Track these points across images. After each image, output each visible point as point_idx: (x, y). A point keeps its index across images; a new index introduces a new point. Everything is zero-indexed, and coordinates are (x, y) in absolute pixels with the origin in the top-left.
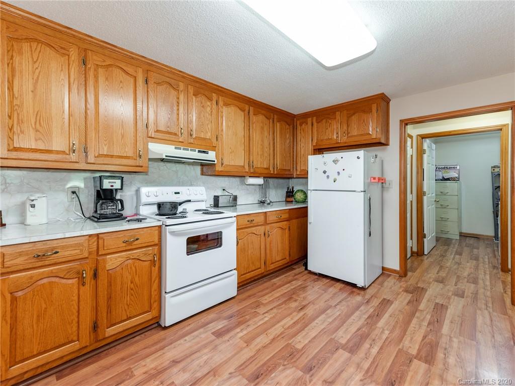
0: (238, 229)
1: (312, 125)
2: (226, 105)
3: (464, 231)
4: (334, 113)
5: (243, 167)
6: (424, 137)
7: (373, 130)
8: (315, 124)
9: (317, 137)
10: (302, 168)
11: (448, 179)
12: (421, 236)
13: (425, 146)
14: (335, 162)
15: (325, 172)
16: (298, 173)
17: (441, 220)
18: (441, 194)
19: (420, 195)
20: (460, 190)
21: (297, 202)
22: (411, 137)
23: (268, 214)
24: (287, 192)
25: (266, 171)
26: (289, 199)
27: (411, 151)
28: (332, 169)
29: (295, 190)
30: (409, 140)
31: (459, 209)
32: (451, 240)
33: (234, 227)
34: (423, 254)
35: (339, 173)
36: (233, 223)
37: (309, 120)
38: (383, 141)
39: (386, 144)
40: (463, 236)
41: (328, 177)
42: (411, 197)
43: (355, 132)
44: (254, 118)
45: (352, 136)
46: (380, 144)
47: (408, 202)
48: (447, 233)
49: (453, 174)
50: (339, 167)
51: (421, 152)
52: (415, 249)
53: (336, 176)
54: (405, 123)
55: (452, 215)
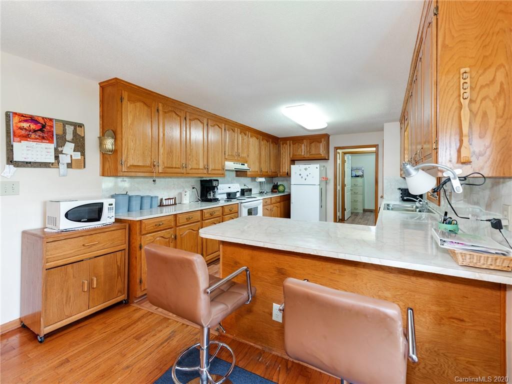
0: (263, 206)
1: (290, 145)
2: (251, 136)
3: (366, 208)
4: (303, 140)
5: (257, 171)
6: (345, 153)
7: (322, 152)
8: (292, 145)
9: (293, 153)
10: (284, 171)
11: (358, 176)
12: (344, 209)
13: (346, 159)
14: (306, 169)
15: (300, 175)
16: (281, 174)
17: (354, 202)
18: (354, 185)
19: (343, 186)
20: (364, 182)
21: (280, 192)
22: (339, 153)
23: (272, 198)
24: (273, 186)
25: (266, 174)
26: (275, 191)
27: (339, 161)
28: (304, 173)
29: (278, 184)
30: (338, 155)
31: (363, 194)
32: (358, 213)
33: (262, 205)
34: (344, 220)
35: (307, 175)
36: (261, 203)
37: (288, 142)
38: (327, 158)
39: (328, 159)
40: (365, 211)
41: (302, 177)
42: (339, 188)
43: (313, 152)
44: (262, 143)
45: (312, 154)
46: (325, 159)
47: (338, 190)
48: (357, 209)
49: (360, 173)
50: (307, 172)
51: (344, 162)
52: (340, 218)
53: (306, 177)
54: (336, 148)
55: (360, 198)
